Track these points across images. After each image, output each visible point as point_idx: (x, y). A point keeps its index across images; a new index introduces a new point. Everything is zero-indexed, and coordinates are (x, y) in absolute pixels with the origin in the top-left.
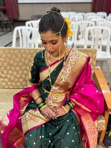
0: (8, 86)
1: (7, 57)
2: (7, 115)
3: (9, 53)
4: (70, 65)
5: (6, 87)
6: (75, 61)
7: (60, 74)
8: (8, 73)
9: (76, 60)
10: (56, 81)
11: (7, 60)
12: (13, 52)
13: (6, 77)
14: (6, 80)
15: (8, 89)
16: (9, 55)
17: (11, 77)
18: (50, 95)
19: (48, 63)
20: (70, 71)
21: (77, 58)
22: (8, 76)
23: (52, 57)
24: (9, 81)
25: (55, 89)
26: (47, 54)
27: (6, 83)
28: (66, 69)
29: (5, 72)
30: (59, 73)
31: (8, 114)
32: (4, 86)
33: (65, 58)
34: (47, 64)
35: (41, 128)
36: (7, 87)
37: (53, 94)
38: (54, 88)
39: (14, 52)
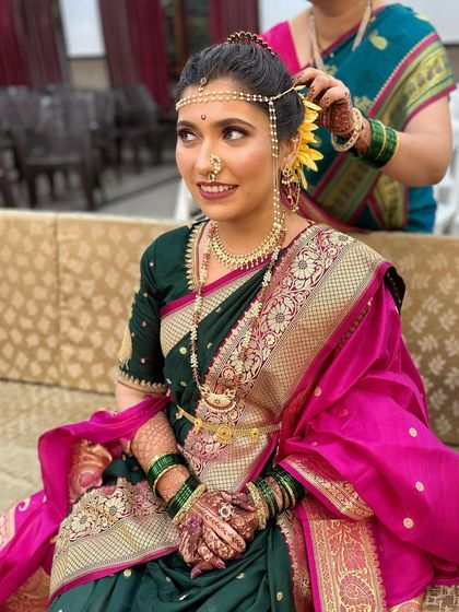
0: (92, 381)
1: (94, 256)
2: (17, 508)
3: (105, 240)
4: (287, 291)
5: (84, 385)
6: (314, 279)
7: (235, 332)
8: (94, 327)
9: (321, 271)
10: (217, 360)
11: (97, 270)
12: (119, 237)
13: (86, 343)
14: (87, 355)
15: (91, 395)
16: (104, 250)
17: (104, 344)
18: (196, 429)
19: (198, 276)
20: (286, 323)
21: (329, 263)
22: (96, 338)
23: (219, 252)
24: (95, 362)
25: (218, 401)
26: (200, 238)
27: (86, 367)
28: (267, 311)
29: (85, 319)
30: (235, 325)
31: (22, 504)
32: (77, 380)
33: (275, 257)
34: (190, 282)
35: (112, 581)
36: (88, 387)
37: (207, 427)
38: (212, 397)
39: (125, 239)
